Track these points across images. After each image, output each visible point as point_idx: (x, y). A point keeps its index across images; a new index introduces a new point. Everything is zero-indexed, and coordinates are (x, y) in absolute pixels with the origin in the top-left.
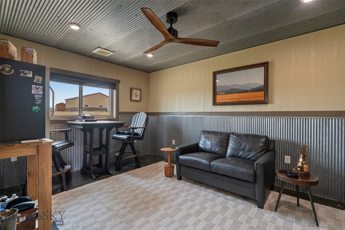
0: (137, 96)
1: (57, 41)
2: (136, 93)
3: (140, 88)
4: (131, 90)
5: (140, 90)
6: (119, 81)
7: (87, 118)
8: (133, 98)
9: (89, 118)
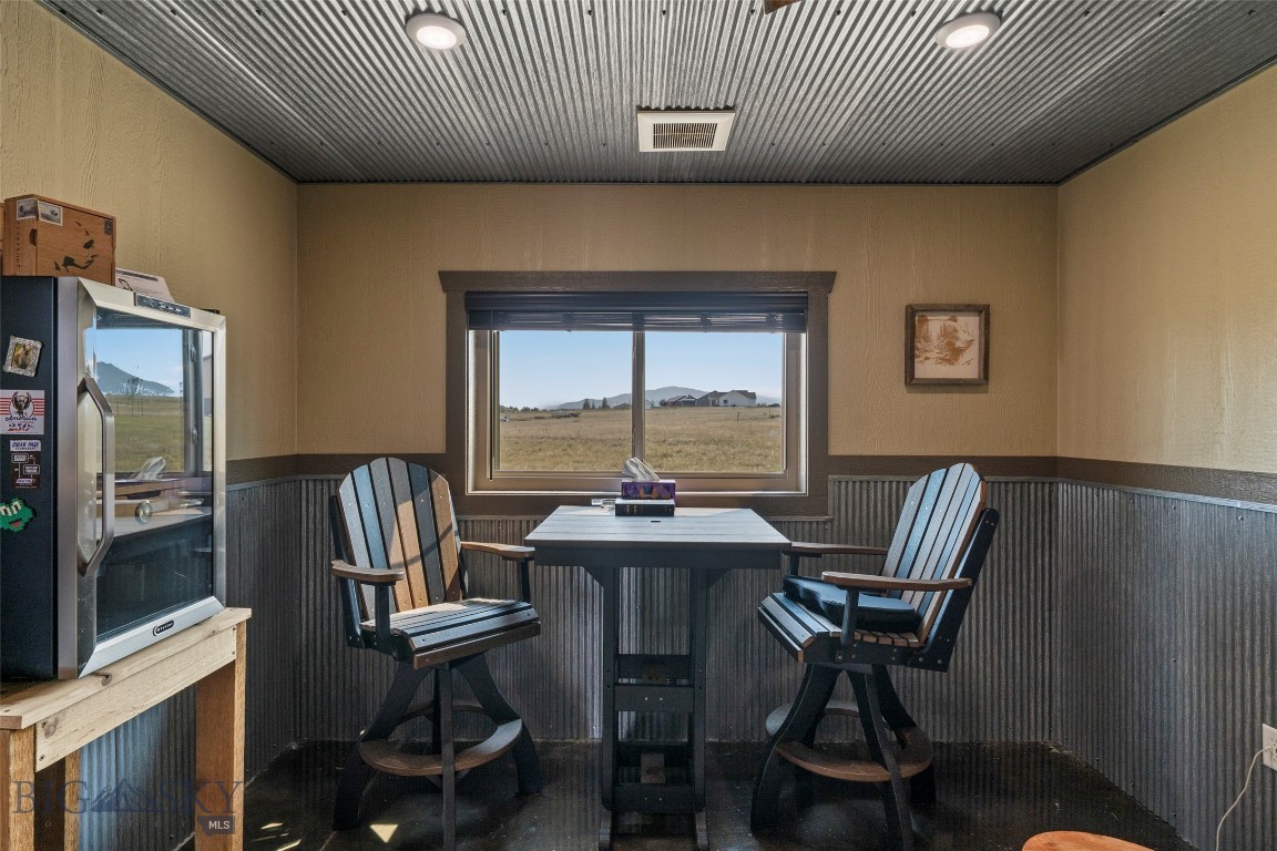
0: (954, 353)
1: (487, 147)
2: (949, 335)
3: (982, 301)
4: (913, 317)
5: (984, 311)
6: (827, 280)
7: (642, 493)
8: (927, 369)
9: (651, 491)
